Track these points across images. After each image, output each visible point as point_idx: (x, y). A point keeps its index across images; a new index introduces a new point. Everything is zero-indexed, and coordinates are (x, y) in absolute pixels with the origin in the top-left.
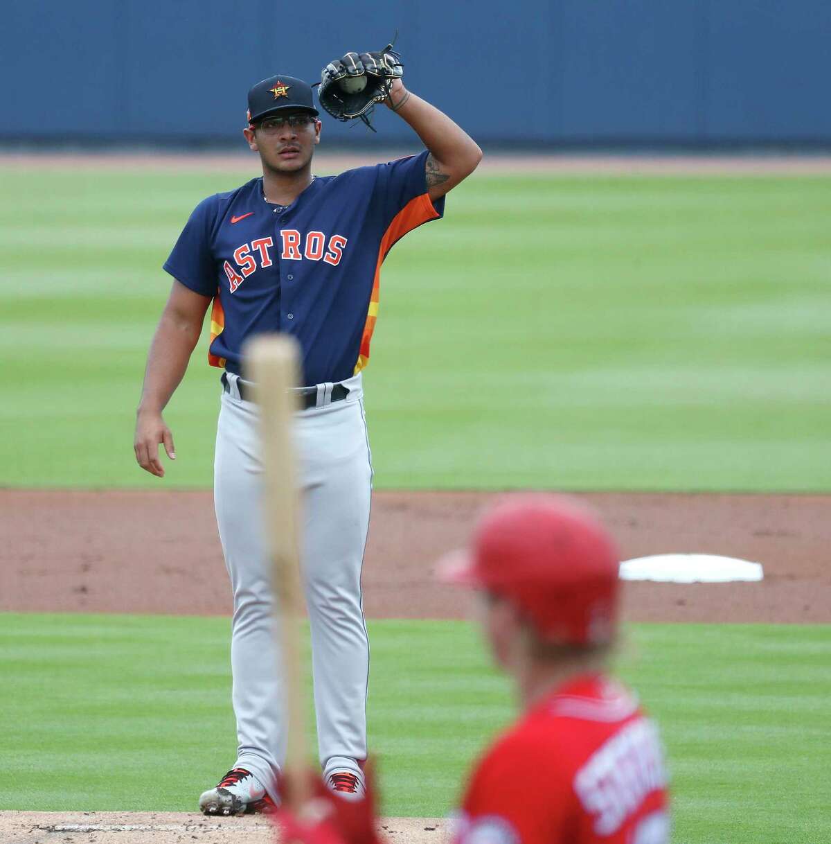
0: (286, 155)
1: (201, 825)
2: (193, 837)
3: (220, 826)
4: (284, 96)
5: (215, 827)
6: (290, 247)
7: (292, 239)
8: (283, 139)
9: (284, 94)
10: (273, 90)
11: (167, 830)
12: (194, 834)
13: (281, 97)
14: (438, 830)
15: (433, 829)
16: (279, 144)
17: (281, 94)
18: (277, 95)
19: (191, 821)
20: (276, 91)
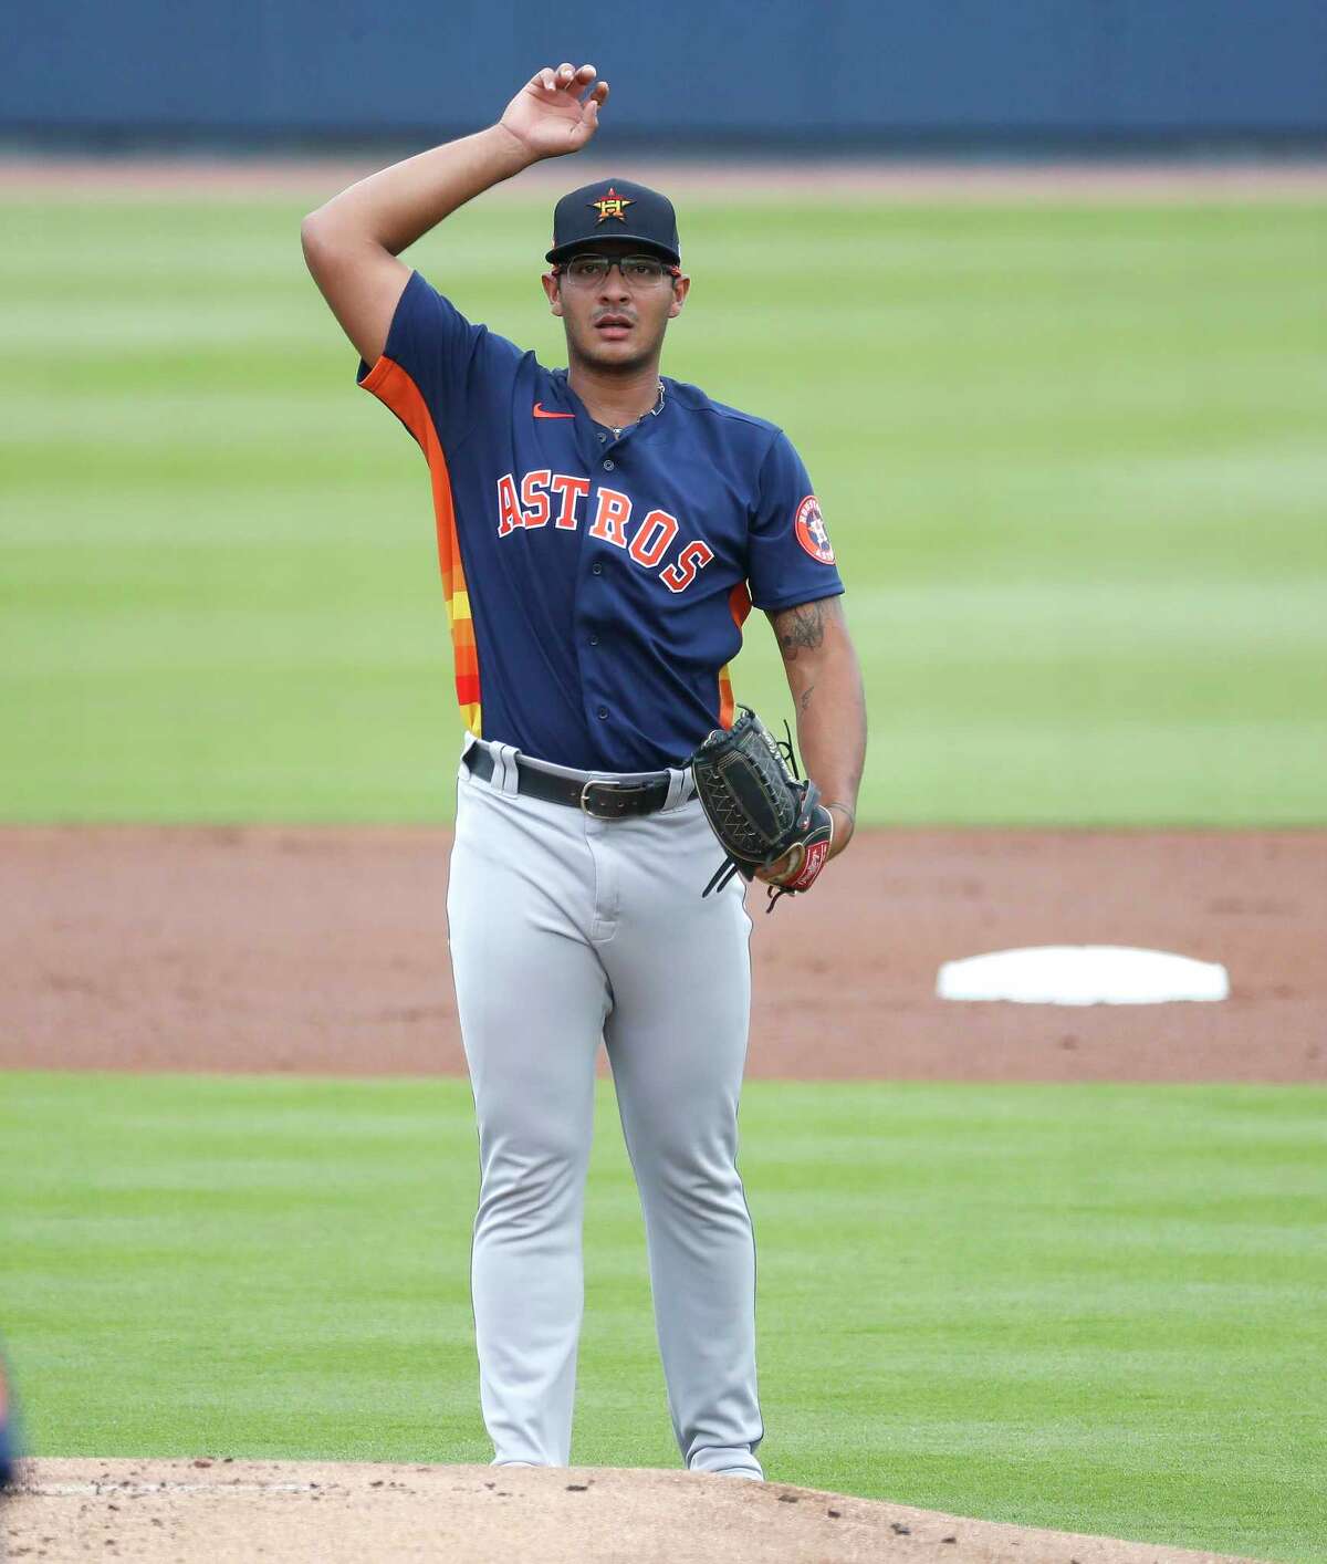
0: (610, 332)
1: (126, 1484)
2: (111, 1507)
3: (163, 1485)
4: (617, 218)
5: (153, 1487)
6: (608, 520)
7: (615, 507)
8: (605, 299)
9: (618, 213)
10: (598, 205)
11: (59, 1494)
12: (112, 1502)
13: (612, 218)
14: (593, 1490)
15: (583, 1489)
16: (597, 308)
17: (611, 214)
18: (604, 214)
19: (106, 1476)
20: (603, 206)
